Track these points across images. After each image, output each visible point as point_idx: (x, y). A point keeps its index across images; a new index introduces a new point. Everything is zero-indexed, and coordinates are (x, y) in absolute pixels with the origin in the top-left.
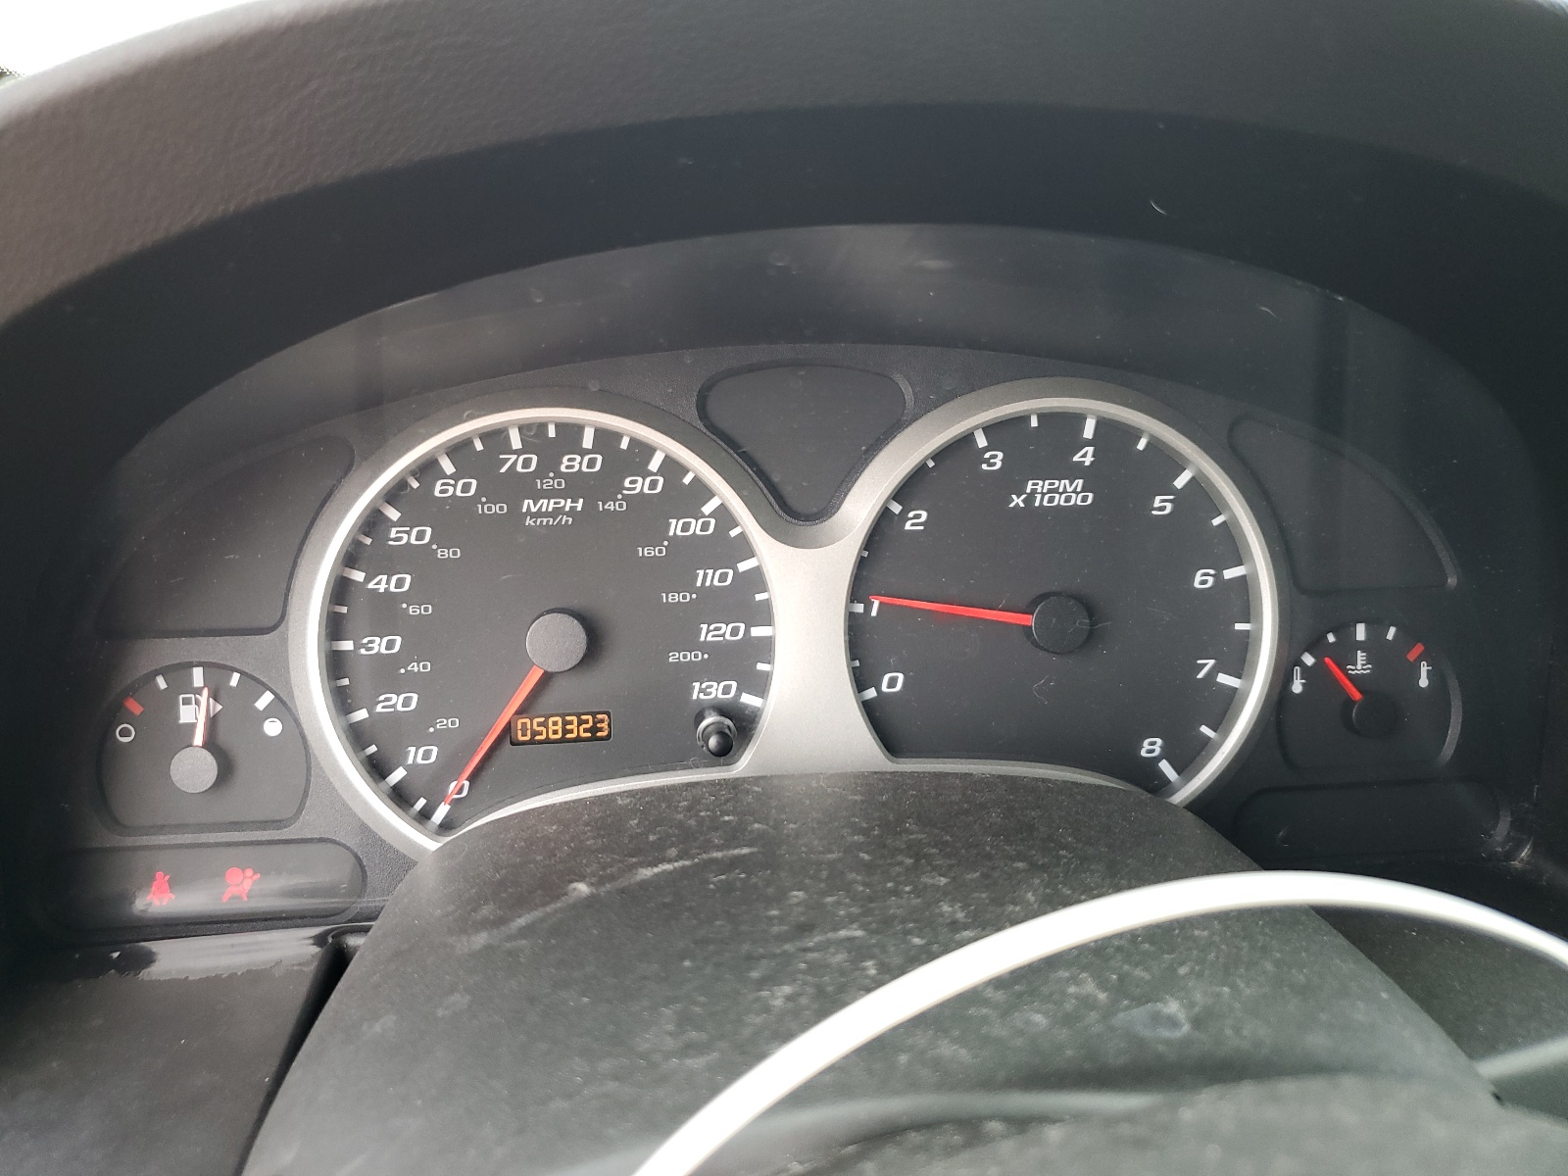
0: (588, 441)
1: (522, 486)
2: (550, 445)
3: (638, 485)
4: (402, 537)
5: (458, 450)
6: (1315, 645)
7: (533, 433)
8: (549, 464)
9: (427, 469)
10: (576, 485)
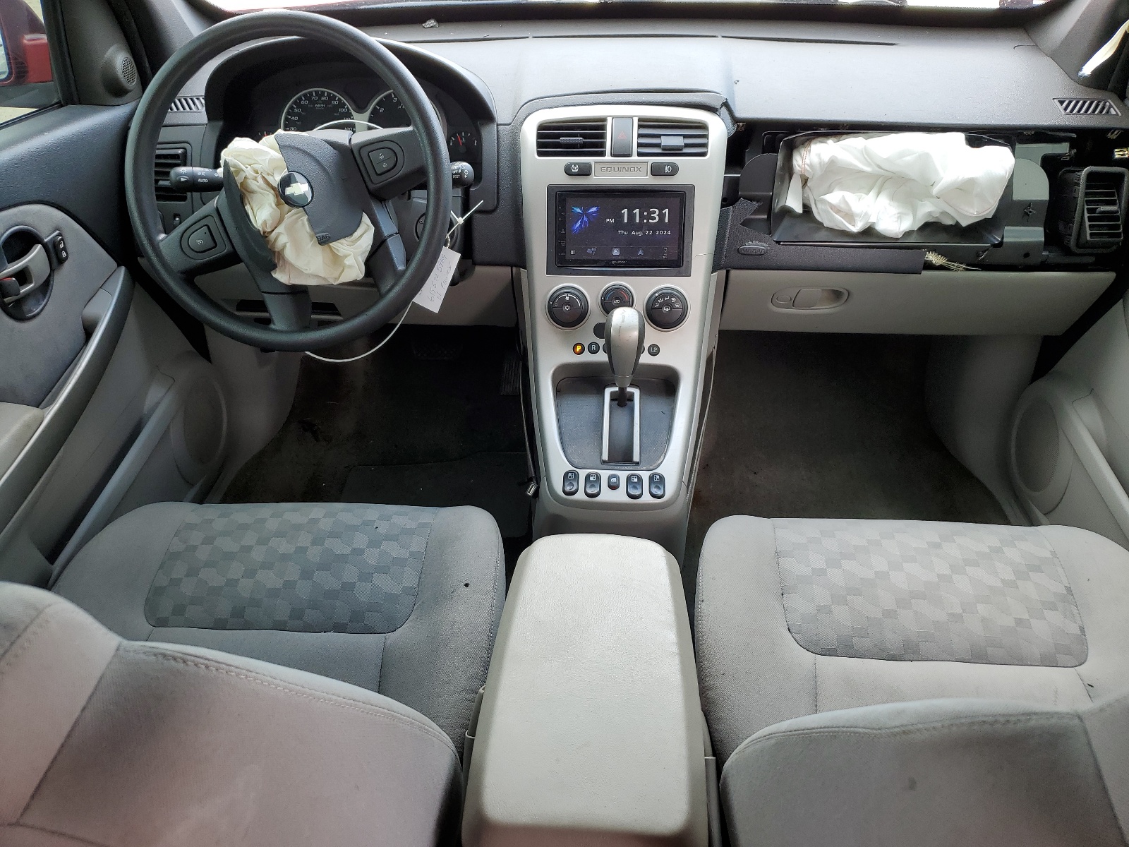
0: (326, 95)
1: (315, 102)
2: (320, 95)
3: (334, 102)
4: (296, 110)
5: (305, 95)
6: (454, 135)
7: (317, 93)
8: (319, 98)
9: (300, 99)
10: (324, 102)
